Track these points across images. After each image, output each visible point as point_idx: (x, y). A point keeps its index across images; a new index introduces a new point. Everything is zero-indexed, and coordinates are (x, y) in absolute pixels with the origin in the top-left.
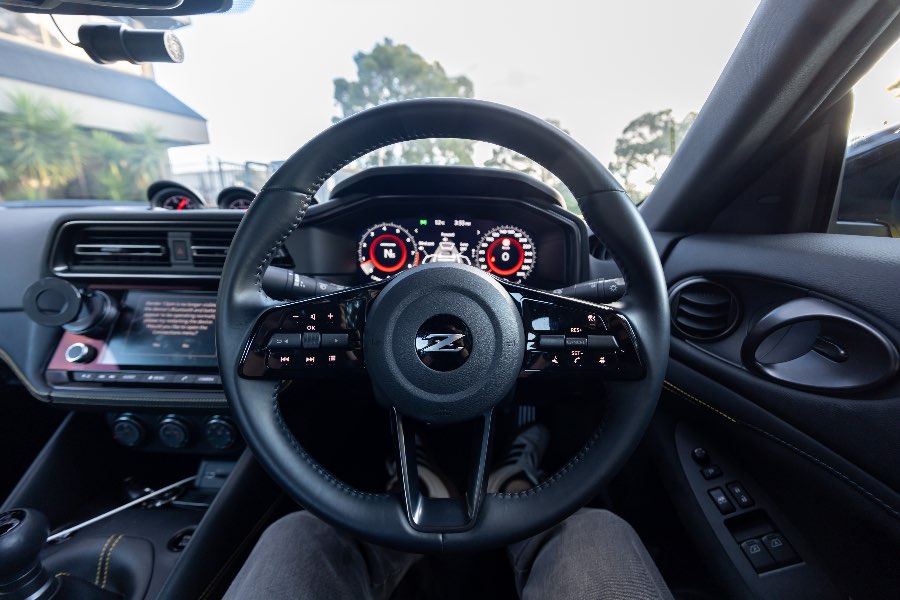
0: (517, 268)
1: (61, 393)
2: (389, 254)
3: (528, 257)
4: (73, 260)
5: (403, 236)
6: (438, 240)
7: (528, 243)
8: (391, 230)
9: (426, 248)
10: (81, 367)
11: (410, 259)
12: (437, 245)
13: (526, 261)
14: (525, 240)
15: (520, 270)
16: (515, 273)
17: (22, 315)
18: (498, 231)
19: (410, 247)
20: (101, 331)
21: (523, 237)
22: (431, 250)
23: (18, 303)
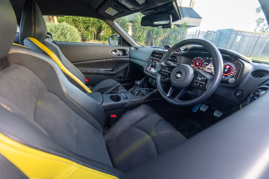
0: (229, 74)
1: (147, 73)
2: (197, 64)
3: (233, 72)
4: (153, 56)
5: (202, 61)
6: (209, 63)
7: (235, 68)
8: (200, 59)
9: (206, 64)
10: (149, 70)
11: (202, 66)
12: (209, 64)
13: (232, 73)
14: (234, 67)
15: (229, 75)
16: (227, 75)
17: (146, 62)
18: (226, 63)
19: (202, 63)
20: (152, 66)
21: (234, 66)
22: (207, 65)
23: (146, 61)
